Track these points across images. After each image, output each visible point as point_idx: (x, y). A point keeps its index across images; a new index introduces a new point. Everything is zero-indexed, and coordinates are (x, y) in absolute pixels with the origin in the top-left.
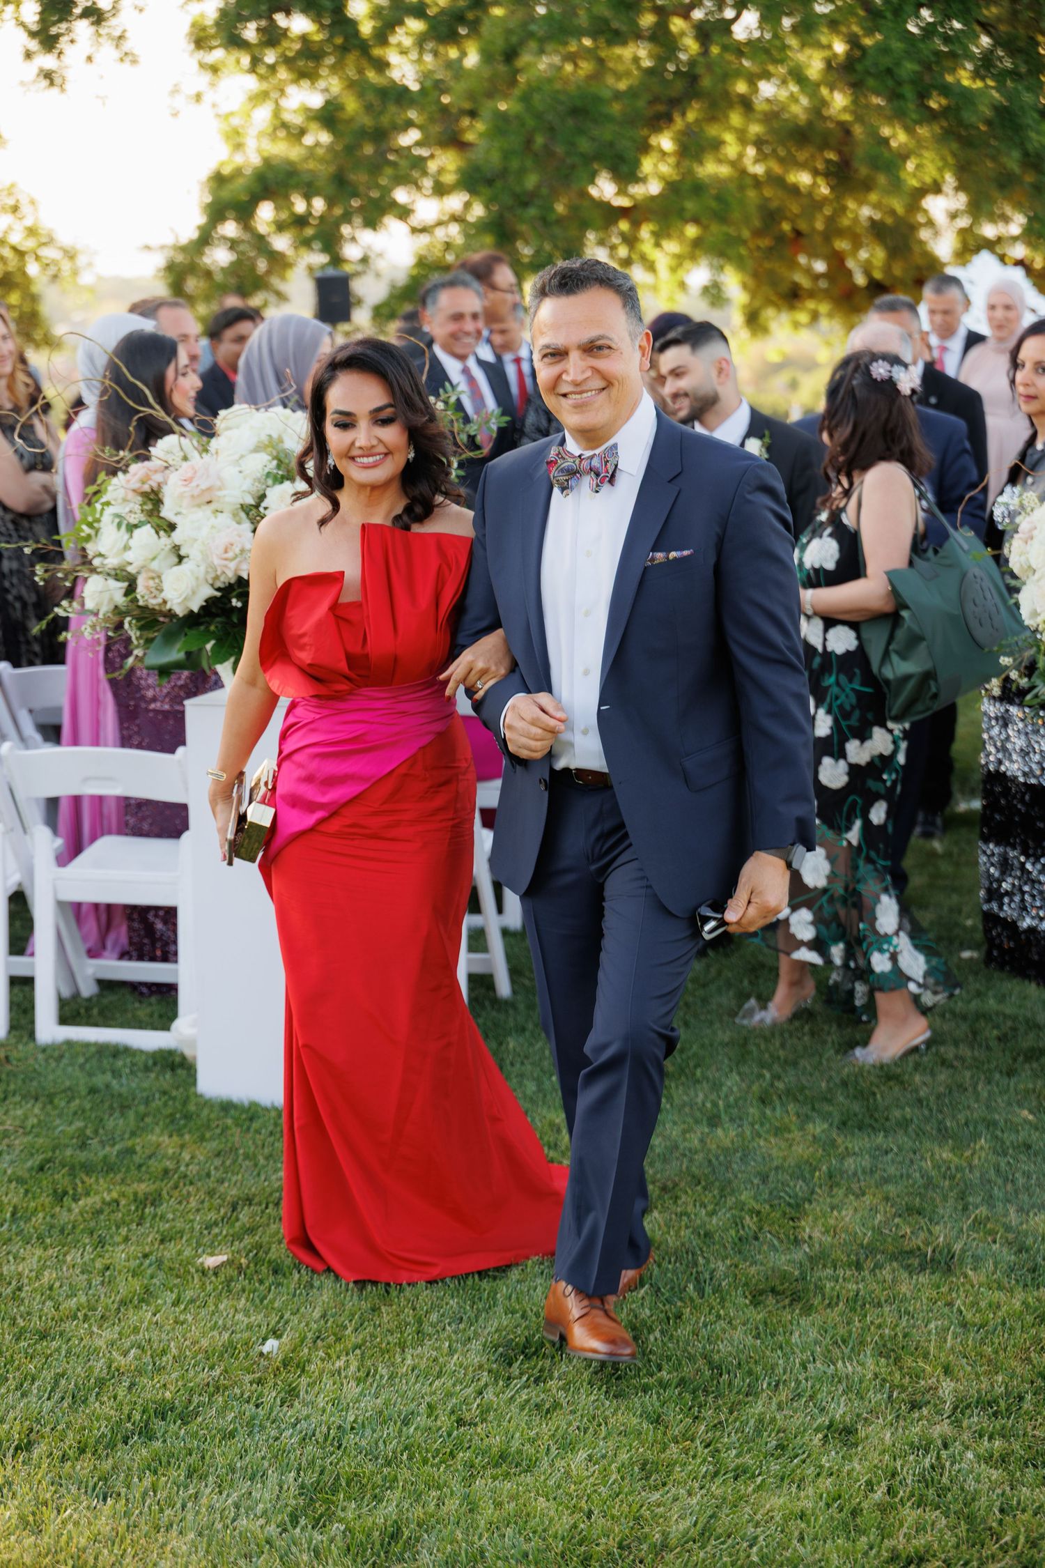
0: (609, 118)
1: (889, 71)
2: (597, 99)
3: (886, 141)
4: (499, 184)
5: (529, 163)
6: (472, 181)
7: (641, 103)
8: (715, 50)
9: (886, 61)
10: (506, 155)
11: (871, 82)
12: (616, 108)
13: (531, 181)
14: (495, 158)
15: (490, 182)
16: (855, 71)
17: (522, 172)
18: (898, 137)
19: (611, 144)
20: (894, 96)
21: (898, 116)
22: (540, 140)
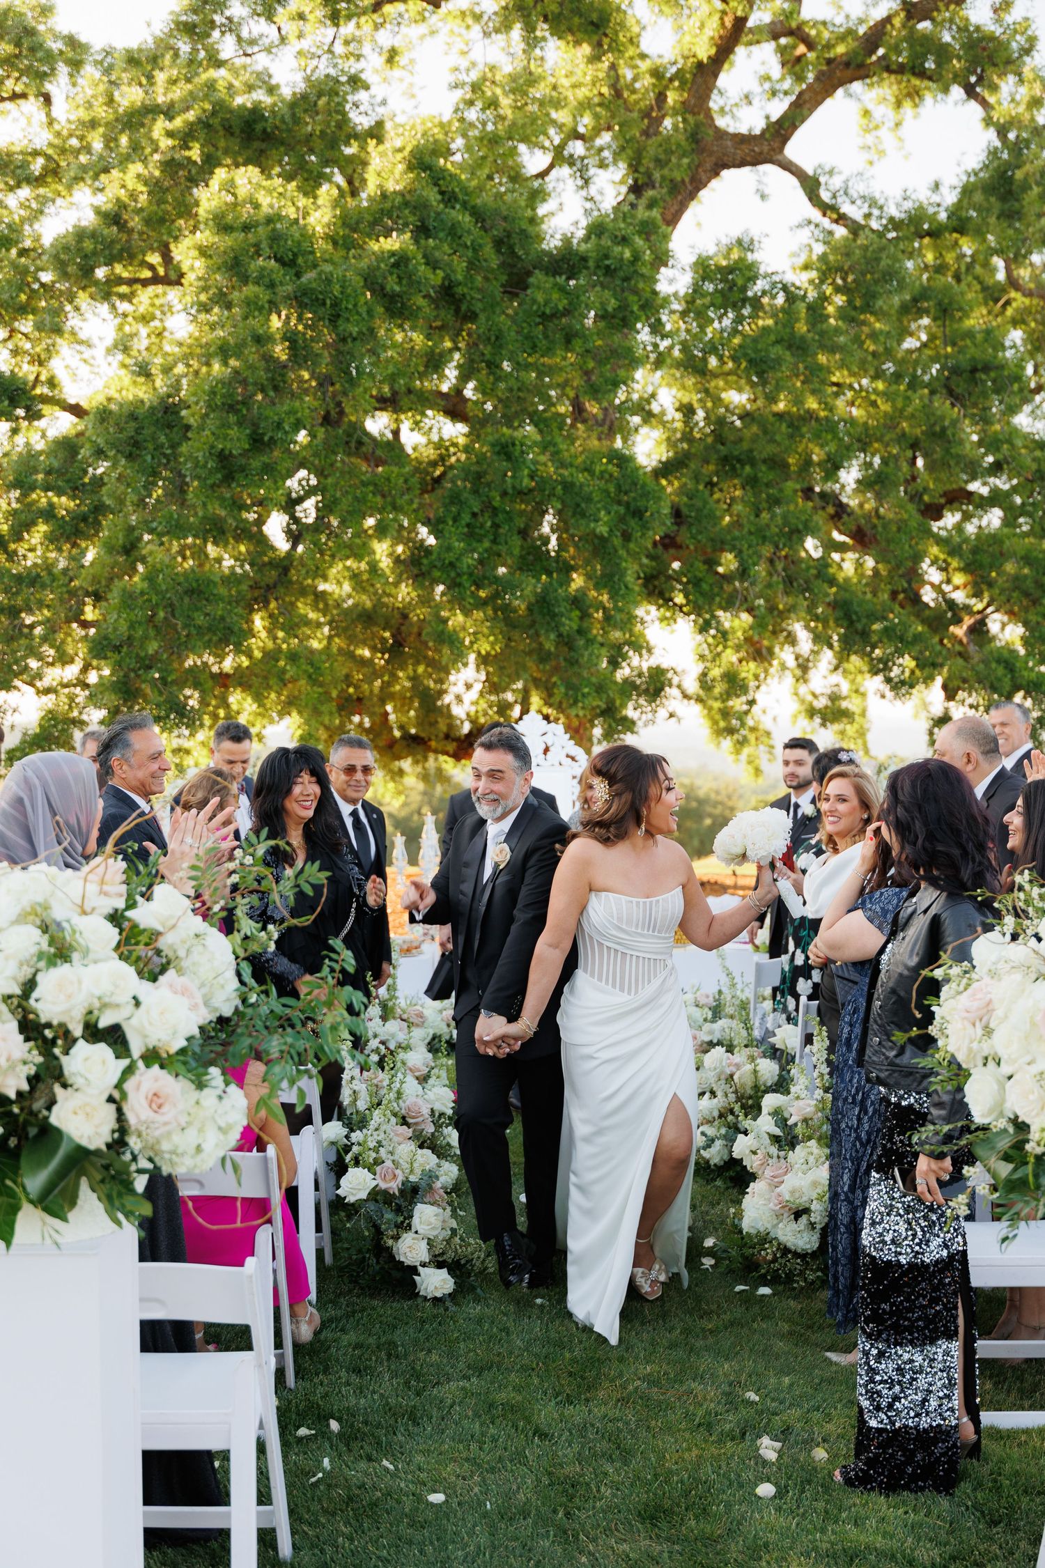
0: (220, 598)
1: (452, 564)
2: (210, 582)
3: (445, 621)
4: (125, 649)
5: (152, 633)
6: (101, 648)
7: (244, 587)
8: (300, 549)
9: (450, 557)
10: (132, 626)
11: (437, 574)
12: (223, 591)
13: (153, 647)
14: (123, 627)
15: (117, 649)
16: (420, 564)
17: (146, 638)
18: (457, 619)
19: (222, 618)
20: (453, 585)
21: (458, 599)
22: (162, 614)
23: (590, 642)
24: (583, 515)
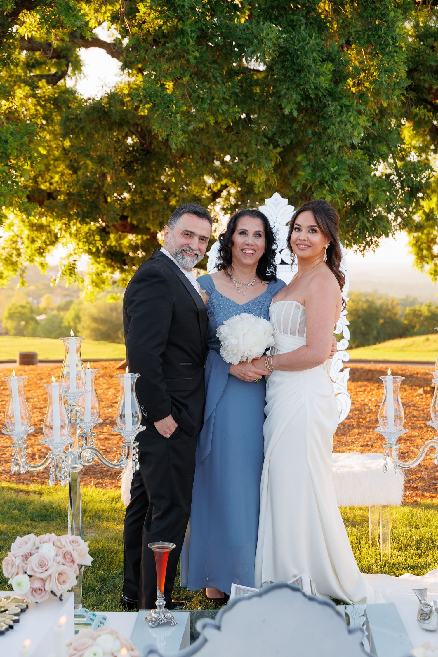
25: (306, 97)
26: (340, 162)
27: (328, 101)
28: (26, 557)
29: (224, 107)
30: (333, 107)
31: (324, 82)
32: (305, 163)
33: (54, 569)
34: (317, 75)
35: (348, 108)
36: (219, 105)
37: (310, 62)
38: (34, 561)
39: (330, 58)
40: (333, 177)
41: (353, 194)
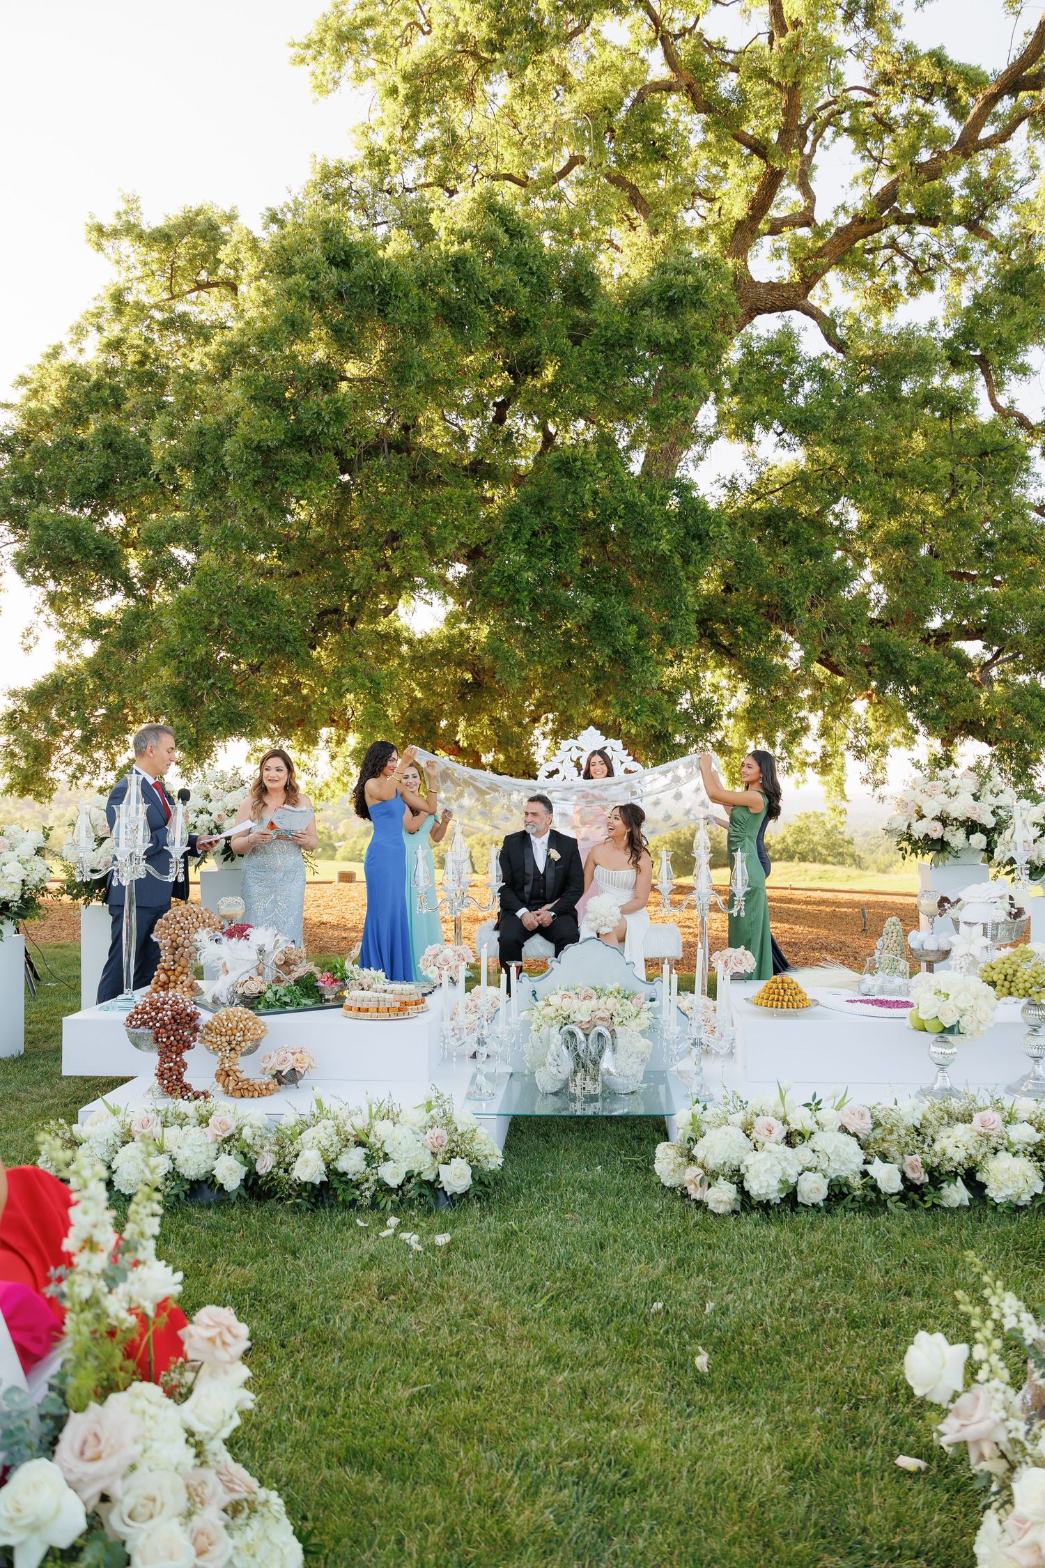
23: (646, 659)
24: (645, 534)
25: (616, 652)
26: (643, 701)
27: (633, 654)
28: (436, 956)
29: (549, 659)
30: (636, 659)
31: (630, 639)
32: (614, 702)
33: (453, 964)
34: (625, 634)
35: (648, 659)
36: (545, 657)
37: (619, 624)
38: (440, 958)
39: (633, 620)
40: (636, 712)
41: (652, 726)
